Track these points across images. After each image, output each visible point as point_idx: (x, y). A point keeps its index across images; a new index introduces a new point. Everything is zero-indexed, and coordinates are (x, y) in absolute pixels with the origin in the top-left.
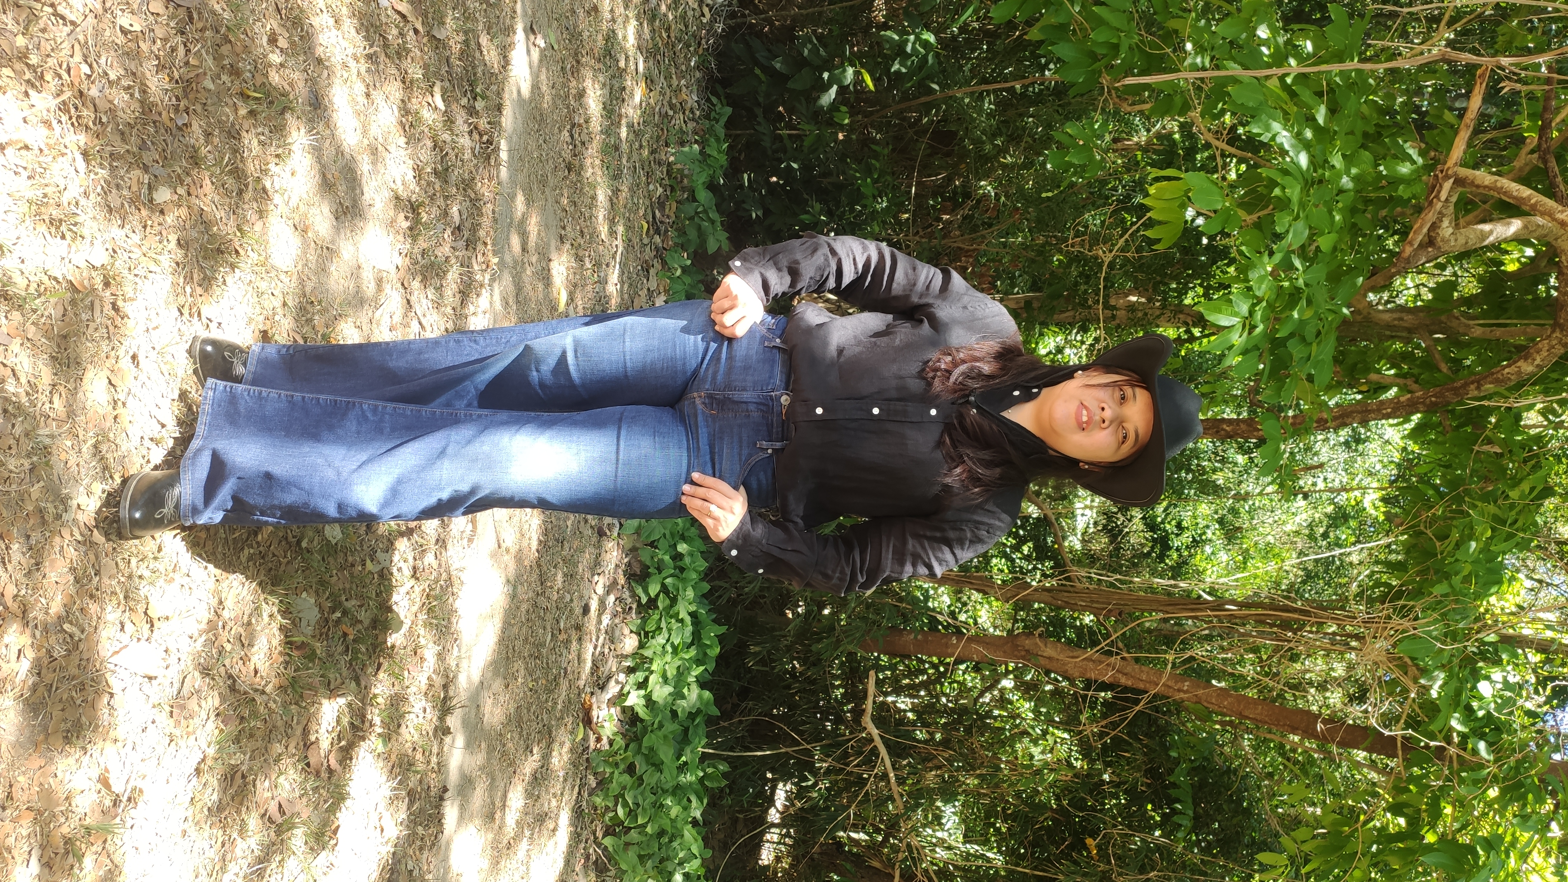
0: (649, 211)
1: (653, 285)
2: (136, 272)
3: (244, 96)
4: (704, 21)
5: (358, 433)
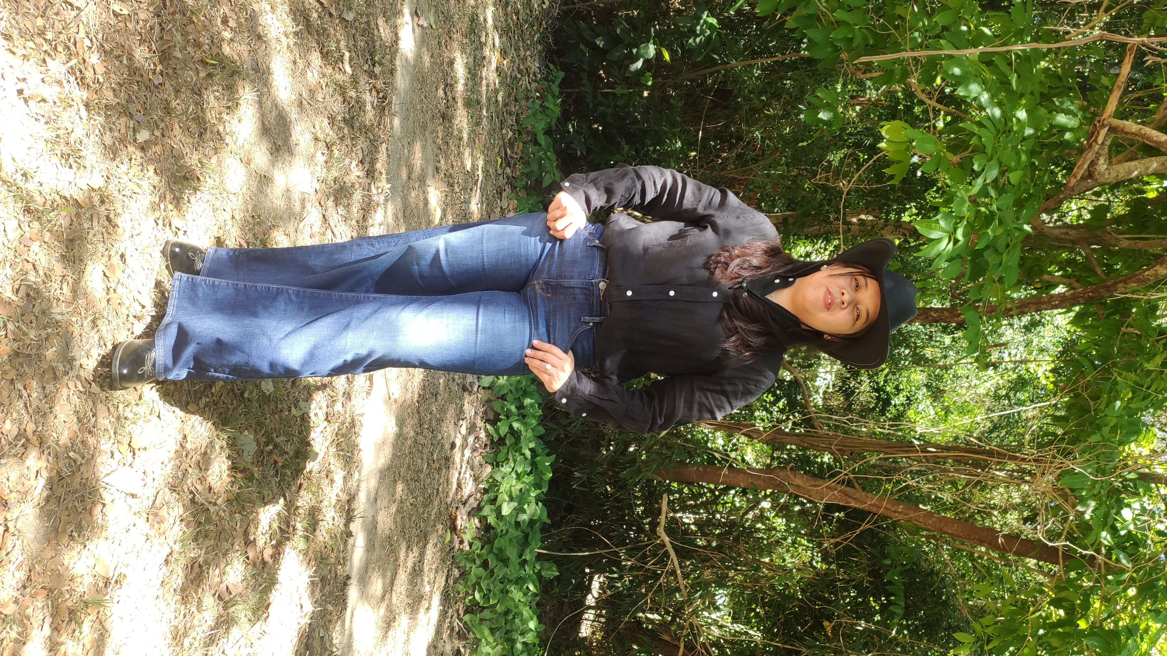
0: (502, 149)
1: (505, 204)
2: (124, 193)
3: (203, 62)
4: (545, 7)
5: (285, 311)
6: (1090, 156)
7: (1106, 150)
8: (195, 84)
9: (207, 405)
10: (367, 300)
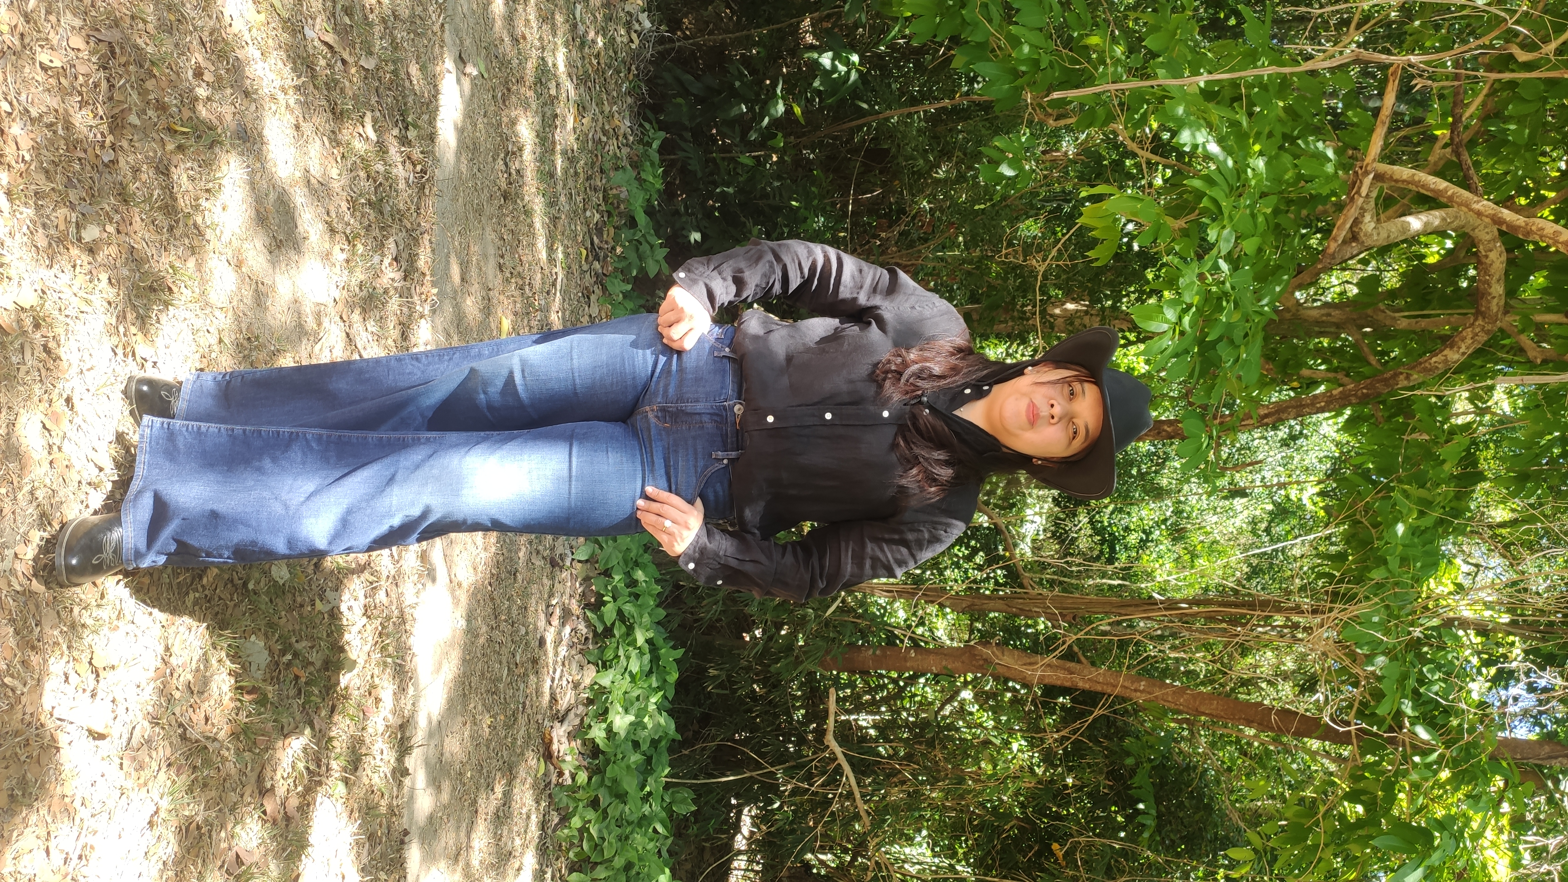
0: (587, 237)
1: (594, 311)
2: (67, 312)
3: (171, 131)
4: (633, 46)
5: (304, 463)
6: (1352, 213)
7: (1372, 203)
8: (161, 160)
10: (417, 442)
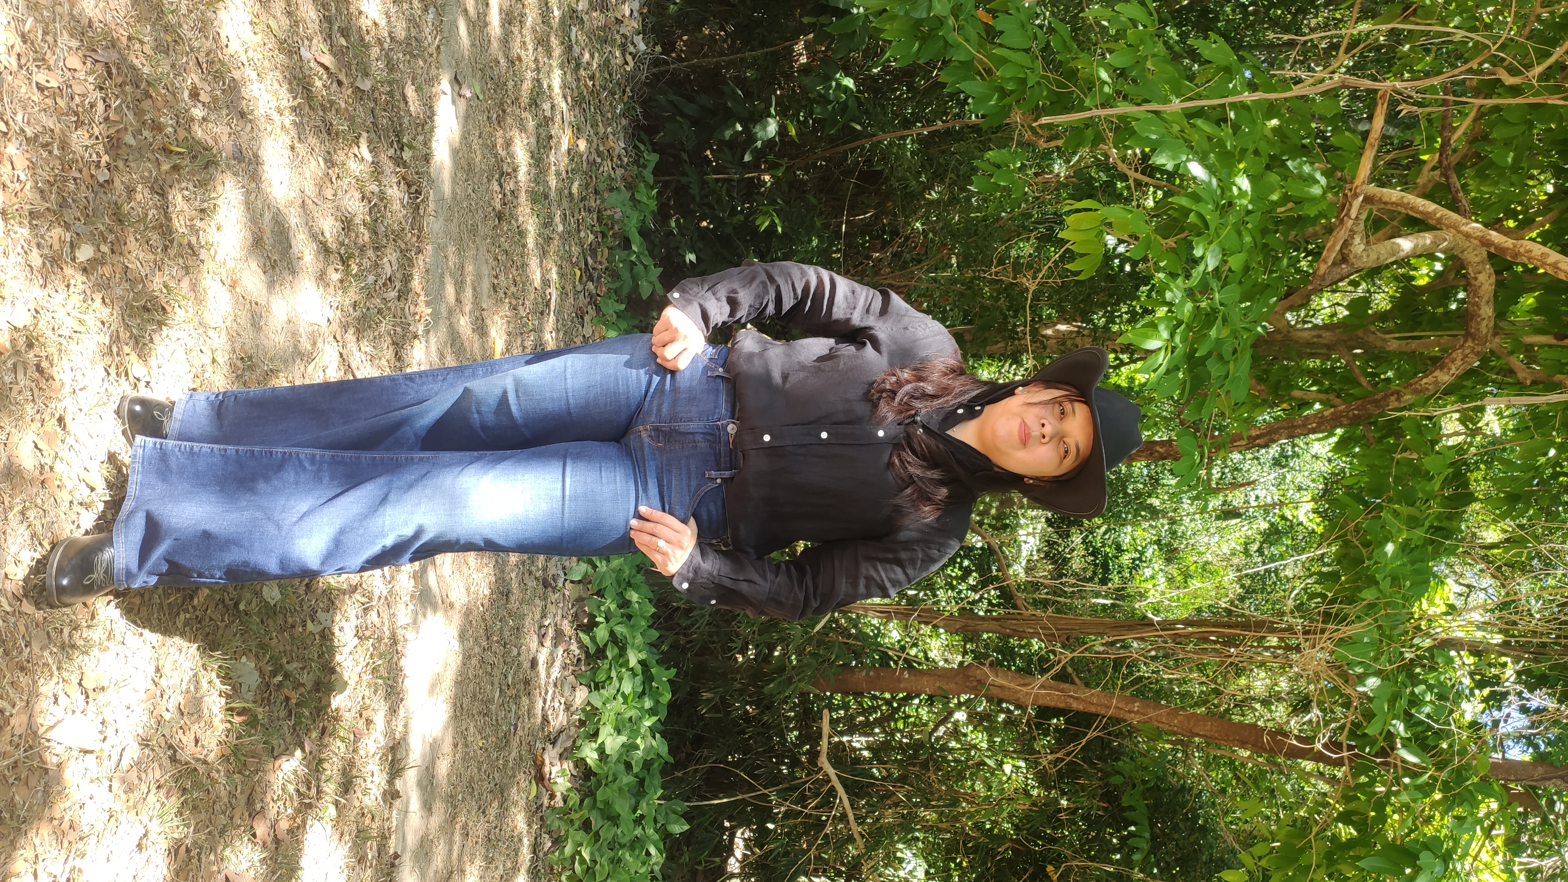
0: (581, 258)
1: (588, 331)
2: (60, 332)
3: (166, 151)
4: (628, 68)
5: (297, 483)
6: (1342, 235)
8: (156, 180)
9: (186, 623)
10: (410, 462)
